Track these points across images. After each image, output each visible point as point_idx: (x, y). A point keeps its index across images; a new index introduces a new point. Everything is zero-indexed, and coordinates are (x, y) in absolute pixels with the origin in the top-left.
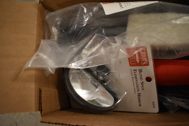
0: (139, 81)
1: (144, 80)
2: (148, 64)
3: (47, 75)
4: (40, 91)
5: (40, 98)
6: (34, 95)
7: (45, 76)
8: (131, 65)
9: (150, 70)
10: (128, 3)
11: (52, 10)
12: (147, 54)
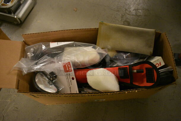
0: (69, 80)
1: (71, 79)
2: (71, 71)
3: (23, 74)
4: (19, 81)
5: (19, 83)
6: (15, 84)
7: (22, 75)
8: (65, 72)
9: (72, 74)
10: (61, 42)
11: (29, 45)
12: (70, 66)
